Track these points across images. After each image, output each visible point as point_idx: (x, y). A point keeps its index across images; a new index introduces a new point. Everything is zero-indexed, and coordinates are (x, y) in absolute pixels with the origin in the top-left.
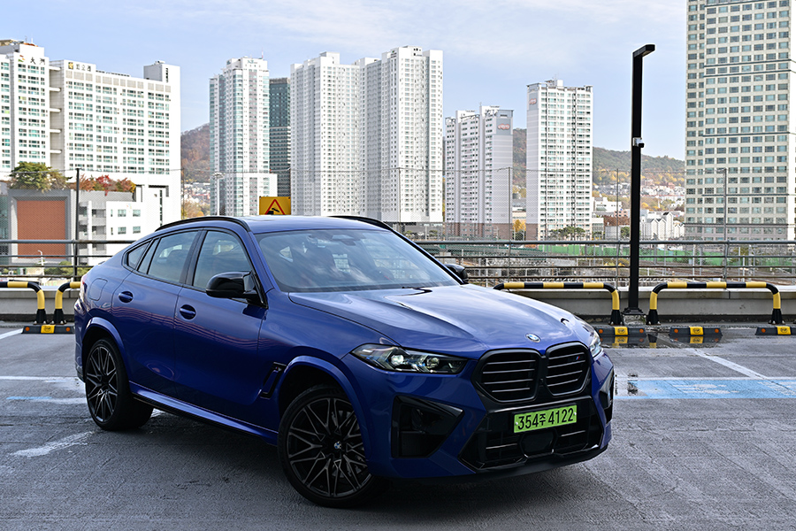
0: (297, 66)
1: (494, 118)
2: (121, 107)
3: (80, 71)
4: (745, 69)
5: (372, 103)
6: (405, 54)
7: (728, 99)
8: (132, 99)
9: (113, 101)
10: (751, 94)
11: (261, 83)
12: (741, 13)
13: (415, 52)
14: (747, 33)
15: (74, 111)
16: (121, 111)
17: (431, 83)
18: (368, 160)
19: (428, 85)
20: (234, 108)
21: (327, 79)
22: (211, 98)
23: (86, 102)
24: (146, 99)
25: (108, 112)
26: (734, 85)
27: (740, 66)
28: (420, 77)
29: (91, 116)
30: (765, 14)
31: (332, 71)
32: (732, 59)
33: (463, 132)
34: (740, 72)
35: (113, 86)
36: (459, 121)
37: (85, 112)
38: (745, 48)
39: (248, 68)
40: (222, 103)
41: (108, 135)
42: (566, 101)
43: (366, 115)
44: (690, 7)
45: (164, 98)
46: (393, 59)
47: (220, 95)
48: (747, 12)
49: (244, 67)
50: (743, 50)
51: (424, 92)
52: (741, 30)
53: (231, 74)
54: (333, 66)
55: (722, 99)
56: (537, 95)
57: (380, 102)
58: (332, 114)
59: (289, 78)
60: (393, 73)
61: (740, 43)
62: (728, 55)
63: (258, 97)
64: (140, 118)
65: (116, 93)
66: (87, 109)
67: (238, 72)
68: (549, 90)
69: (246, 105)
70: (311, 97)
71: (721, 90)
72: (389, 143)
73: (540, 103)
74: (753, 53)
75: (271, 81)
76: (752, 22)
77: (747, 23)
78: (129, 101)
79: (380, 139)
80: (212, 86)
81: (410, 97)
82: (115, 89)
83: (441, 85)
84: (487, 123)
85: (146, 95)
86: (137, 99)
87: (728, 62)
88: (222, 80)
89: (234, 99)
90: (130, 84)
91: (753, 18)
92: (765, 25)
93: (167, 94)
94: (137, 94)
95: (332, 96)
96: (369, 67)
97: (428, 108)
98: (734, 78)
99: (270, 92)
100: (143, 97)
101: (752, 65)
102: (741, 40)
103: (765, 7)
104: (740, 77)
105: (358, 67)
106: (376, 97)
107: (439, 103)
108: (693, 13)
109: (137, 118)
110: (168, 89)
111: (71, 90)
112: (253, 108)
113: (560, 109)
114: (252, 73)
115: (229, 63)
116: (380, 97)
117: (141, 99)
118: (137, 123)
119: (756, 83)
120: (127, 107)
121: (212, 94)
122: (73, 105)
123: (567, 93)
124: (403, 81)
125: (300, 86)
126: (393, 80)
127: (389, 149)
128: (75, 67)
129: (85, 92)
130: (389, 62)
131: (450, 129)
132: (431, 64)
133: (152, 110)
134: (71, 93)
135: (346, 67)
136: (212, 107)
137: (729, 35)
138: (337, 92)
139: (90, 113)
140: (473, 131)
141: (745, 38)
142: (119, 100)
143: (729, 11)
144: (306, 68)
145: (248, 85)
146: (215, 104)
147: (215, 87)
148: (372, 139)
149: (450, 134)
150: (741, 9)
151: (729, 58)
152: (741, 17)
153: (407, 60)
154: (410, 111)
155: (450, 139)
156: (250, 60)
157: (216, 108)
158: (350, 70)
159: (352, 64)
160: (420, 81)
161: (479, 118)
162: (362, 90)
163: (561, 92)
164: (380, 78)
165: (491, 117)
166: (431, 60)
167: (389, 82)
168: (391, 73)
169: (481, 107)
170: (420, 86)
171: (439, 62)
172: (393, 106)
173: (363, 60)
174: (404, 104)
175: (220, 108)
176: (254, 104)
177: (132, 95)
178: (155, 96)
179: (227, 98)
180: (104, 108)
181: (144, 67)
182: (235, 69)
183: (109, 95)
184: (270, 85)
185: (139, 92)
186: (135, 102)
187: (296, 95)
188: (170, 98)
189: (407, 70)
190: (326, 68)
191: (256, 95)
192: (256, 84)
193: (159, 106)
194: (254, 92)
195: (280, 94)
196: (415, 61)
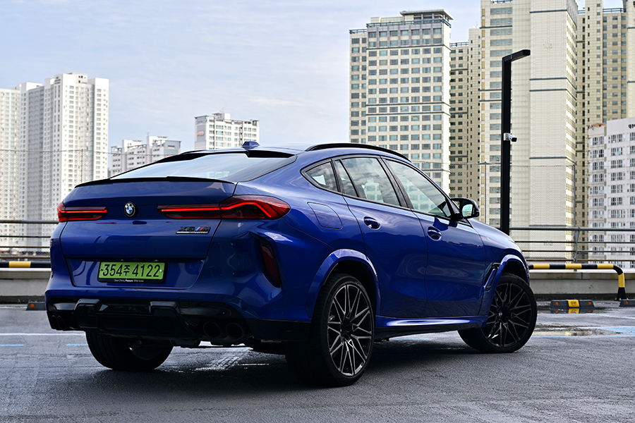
1: (162, 149)
4: (403, 109)
5: (33, 129)
6: (69, 81)
7: (388, 137)
10: (409, 133)
12: (399, 57)
13: (80, 79)
14: (405, 76)
17: (96, 112)
18: (29, 188)
19: (93, 112)
26: (394, 124)
27: (399, 107)
28: (85, 104)
30: (421, 60)
32: (392, 99)
33: (129, 162)
34: (399, 112)
36: (126, 150)
38: (404, 90)
42: (233, 134)
43: (27, 141)
44: (353, 49)
46: (57, 85)
48: (405, 57)
50: (402, 91)
51: (89, 120)
52: (399, 73)
55: (383, 137)
56: (205, 127)
57: (42, 128)
60: (57, 99)
61: (399, 85)
62: (388, 96)
68: (217, 123)
71: (382, 128)
72: (51, 171)
73: (208, 135)
74: (410, 95)
76: (409, 66)
77: (405, 66)
79: (41, 166)
81: (74, 124)
83: (107, 114)
84: (154, 153)
87: (388, 102)
91: (410, 62)
92: (421, 69)
96: (31, 92)
97: (93, 136)
98: (394, 118)
101: (410, 106)
102: (399, 82)
103: (421, 52)
104: (399, 116)
105: (19, 92)
106: (38, 123)
107: (105, 131)
108: (355, 55)
113: (227, 142)
116: (42, 124)
119: (414, 123)
123: (234, 126)
124: (67, 108)
126: (56, 107)
127: (51, 176)
130: (52, 88)
131: (116, 158)
132: (96, 92)
135: (5, 91)
137: (388, 77)
140: (140, 160)
141: (403, 81)
143: (389, 54)
148: (33, 166)
149: (116, 163)
150: (399, 54)
151: (388, 99)
152: (399, 61)
153: (72, 87)
154: (74, 139)
155: (115, 168)
158: (10, 95)
159: (12, 89)
160: (85, 108)
161: (146, 147)
162: (23, 116)
163: (228, 125)
164: (42, 105)
165: (158, 148)
166: (96, 88)
167: (52, 109)
168: (55, 100)
169: (148, 137)
170: (85, 114)
171: (105, 90)
172: (56, 133)
173: (24, 85)
174: (68, 131)
189: (71, 97)
196: (79, 89)
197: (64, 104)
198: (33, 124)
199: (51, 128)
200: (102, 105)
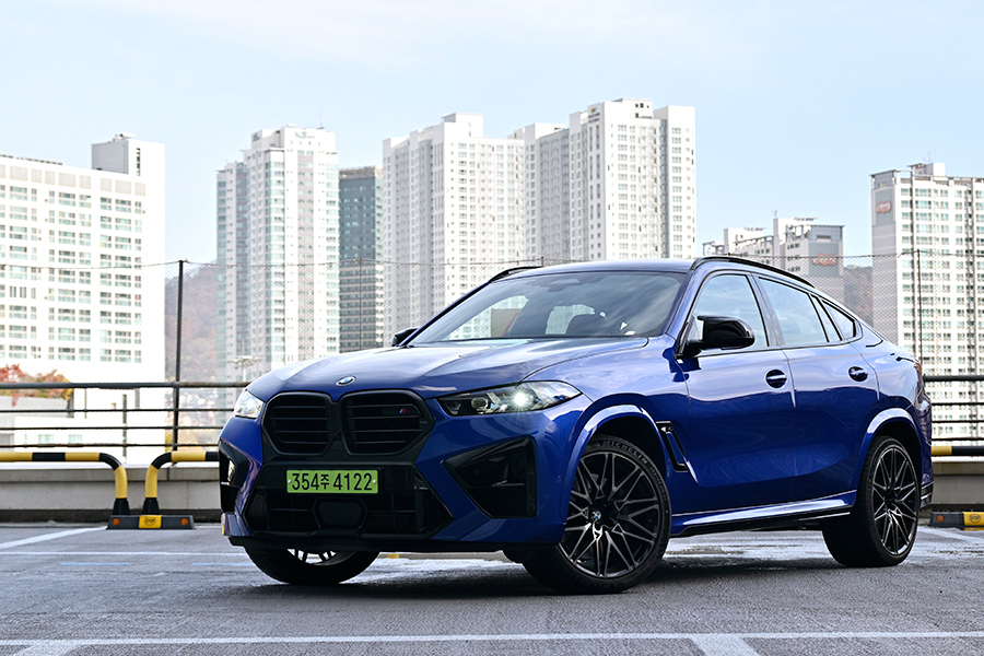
0: (396, 142)
1: (804, 243)
2: (44, 227)
5: (550, 215)
6: (615, 115)
8: (68, 209)
9: (29, 214)
11: (323, 178)
13: (639, 110)
16: (45, 235)
17: (671, 174)
19: (665, 176)
20: (268, 230)
21: (458, 168)
22: (219, 210)
24: (96, 210)
25: (20, 237)
28: (649, 161)
31: (468, 150)
35: (29, 185)
36: (732, 249)
39: (296, 147)
40: (242, 218)
41: (18, 284)
42: (952, 205)
43: (538, 240)
45: (133, 206)
46: (594, 125)
47: (238, 204)
49: (287, 146)
51: (658, 191)
53: (261, 161)
54: (468, 141)
56: (892, 193)
57: (567, 213)
58: (469, 238)
59: (379, 167)
60: (593, 154)
63: (316, 206)
64: (83, 249)
65: (35, 199)
67: (275, 157)
68: (917, 184)
69: (292, 223)
70: (426, 205)
73: (899, 210)
75: (341, 173)
78: (63, 214)
80: (221, 184)
81: (629, 201)
82: (34, 191)
83: (693, 177)
84: (789, 253)
85: (95, 202)
86: (77, 210)
88: (242, 174)
89: (268, 211)
90: (64, 179)
93: (139, 199)
94: (77, 200)
95: (468, 203)
96: (543, 142)
97: (666, 224)
99: (341, 195)
100: (89, 205)
105: (522, 143)
106: (559, 202)
107: (690, 213)
109: (76, 248)
110: (141, 190)
112: (305, 229)
113: (939, 223)
114: (305, 158)
116: (567, 204)
117: (84, 210)
118: (77, 257)
120: (58, 227)
121: (221, 201)
123: (953, 188)
124: (615, 170)
125: (401, 184)
126: (593, 169)
130: (584, 132)
132: (671, 135)
133: (107, 232)
135: (495, 143)
136: (221, 227)
138: (478, 193)
142: (43, 214)
144: (414, 147)
145: (296, 182)
146: (228, 221)
147: (228, 187)
153: (622, 127)
154: (630, 231)
157: (229, 229)
158: (505, 149)
159: (509, 137)
160: (649, 168)
161: (772, 242)
162: (530, 190)
163: (940, 187)
164: (567, 165)
165: (798, 241)
166: (671, 125)
167: (585, 173)
168: (590, 154)
169: (776, 221)
170: (649, 180)
171: (687, 130)
172: (595, 221)
173: (531, 128)
174: (617, 215)
175: (238, 230)
176: (308, 221)
177: (68, 203)
178: (113, 204)
179: (253, 209)
180: (11, 228)
181: (94, 146)
182: (269, 151)
183: (22, 203)
184: (341, 181)
185: (81, 197)
186: (73, 215)
187: (393, 201)
188: (143, 208)
189: (622, 147)
190: (456, 145)
191: (311, 201)
192: (312, 181)
193: (122, 224)
194: (308, 197)
195: (361, 200)
196: (637, 130)
197: (609, 160)
198: (550, 206)
199: (585, 210)
200: (683, 160)
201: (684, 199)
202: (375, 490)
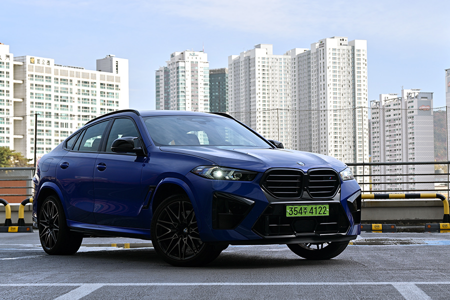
0: (234, 57)
1: (415, 100)
2: (76, 97)
3: (41, 65)
6: (332, 44)
8: (86, 88)
9: (69, 91)
11: (202, 74)
13: (342, 42)
15: (35, 100)
16: (76, 100)
17: (356, 70)
18: (300, 141)
19: (354, 71)
20: (178, 97)
21: (261, 68)
22: (157, 88)
23: (45, 92)
24: (98, 89)
25: (65, 101)
28: (346, 65)
29: (50, 104)
31: (266, 61)
33: (387, 114)
35: (69, 78)
36: (383, 103)
37: (44, 101)
39: (190, 60)
40: (167, 92)
41: (64, 121)
43: (297, 100)
45: (115, 87)
46: (321, 49)
47: (165, 85)
49: (186, 59)
51: (350, 78)
53: (175, 66)
54: (266, 56)
57: (310, 88)
58: (267, 99)
59: (227, 68)
60: (321, 61)
63: (199, 86)
64: (93, 106)
65: (71, 84)
66: (47, 99)
67: (181, 64)
69: (189, 94)
70: (247, 85)
72: (319, 126)
75: (210, 71)
78: (84, 91)
79: (310, 122)
80: (157, 77)
81: (338, 83)
82: (71, 81)
83: (366, 71)
84: (409, 105)
85: (98, 85)
86: (90, 89)
88: (167, 72)
89: (178, 88)
90: (84, 75)
93: (117, 84)
94: (90, 84)
95: (266, 84)
96: (299, 56)
97: (354, 92)
99: (210, 81)
100: (95, 87)
105: (290, 57)
106: (306, 83)
107: (364, 87)
109: (90, 106)
110: (118, 80)
111: (32, 82)
112: (194, 96)
114: (194, 65)
115: (172, 56)
116: (310, 84)
117: (93, 89)
118: (90, 110)
120: (81, 96)
121: (158, 84)
122: (34, 96)
124: (331, 69)
125: (237, 75)
126: (323, 68)
127: (319, 130)
128: (36, 62)
129: (45, 83)
130: (317, 52)
131: (375, 111)
132: (356, 53)
133: (103, 98)
134: (32, 85)
135: (278, 57)
136: (158, 96)
138: (270, 80)
139: (49, 102)
140: (396, 112)
142: (75, 90)
144: (242, 59)
145: (190, 75)
146: (161, 93)
147: (161, 78)
148: (303, 122)
149: (374, 116)
153: (334, 49)
154: (338, 96)
155: (375, 120)
156: (192, 53)
157: (161, 96)
158: (283, 59)
159: (284, 55)
160: (346, 68)
161: (401, 100)
162: (293, 78)
164: (310, 67)
165: (412, 100)
166: (356, 48)
167: (318, 70)
168: (320, 62)
169: (403, 90)
170: (346, 73)
171: (363, 50)
172: (322, 92)
173: (294, 50)
174: (332, 89)
175: (165, 97)
176: (196, 93)
177: (86, 86)
178: (106, 86)
179: (171, 88)
180: (61, 97)
181: (97, 60)
182: (178, 62)
183: (66, 86)
184: (210, 75)
185: (92, 83)
186: (88, 91)
187: (233, 84)
188: (119, 88)
189: (334, 58)
190: (261, 58)
191: (197, 84)
192: (197, 75)
193: (110, 95)
194: (196, 82)
195: (219, 83)
196: (341, 51)
197: (328, 64)
198: (302, 85)
199: (318, 87)
200: (362, 64)
201: (362, 81)
202: (328, 214)
